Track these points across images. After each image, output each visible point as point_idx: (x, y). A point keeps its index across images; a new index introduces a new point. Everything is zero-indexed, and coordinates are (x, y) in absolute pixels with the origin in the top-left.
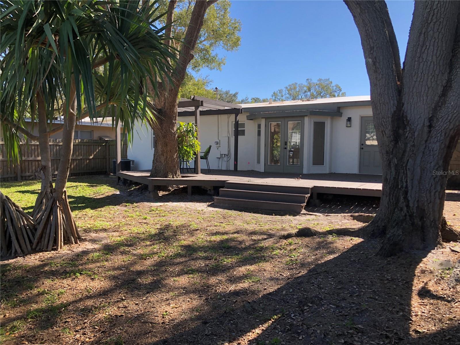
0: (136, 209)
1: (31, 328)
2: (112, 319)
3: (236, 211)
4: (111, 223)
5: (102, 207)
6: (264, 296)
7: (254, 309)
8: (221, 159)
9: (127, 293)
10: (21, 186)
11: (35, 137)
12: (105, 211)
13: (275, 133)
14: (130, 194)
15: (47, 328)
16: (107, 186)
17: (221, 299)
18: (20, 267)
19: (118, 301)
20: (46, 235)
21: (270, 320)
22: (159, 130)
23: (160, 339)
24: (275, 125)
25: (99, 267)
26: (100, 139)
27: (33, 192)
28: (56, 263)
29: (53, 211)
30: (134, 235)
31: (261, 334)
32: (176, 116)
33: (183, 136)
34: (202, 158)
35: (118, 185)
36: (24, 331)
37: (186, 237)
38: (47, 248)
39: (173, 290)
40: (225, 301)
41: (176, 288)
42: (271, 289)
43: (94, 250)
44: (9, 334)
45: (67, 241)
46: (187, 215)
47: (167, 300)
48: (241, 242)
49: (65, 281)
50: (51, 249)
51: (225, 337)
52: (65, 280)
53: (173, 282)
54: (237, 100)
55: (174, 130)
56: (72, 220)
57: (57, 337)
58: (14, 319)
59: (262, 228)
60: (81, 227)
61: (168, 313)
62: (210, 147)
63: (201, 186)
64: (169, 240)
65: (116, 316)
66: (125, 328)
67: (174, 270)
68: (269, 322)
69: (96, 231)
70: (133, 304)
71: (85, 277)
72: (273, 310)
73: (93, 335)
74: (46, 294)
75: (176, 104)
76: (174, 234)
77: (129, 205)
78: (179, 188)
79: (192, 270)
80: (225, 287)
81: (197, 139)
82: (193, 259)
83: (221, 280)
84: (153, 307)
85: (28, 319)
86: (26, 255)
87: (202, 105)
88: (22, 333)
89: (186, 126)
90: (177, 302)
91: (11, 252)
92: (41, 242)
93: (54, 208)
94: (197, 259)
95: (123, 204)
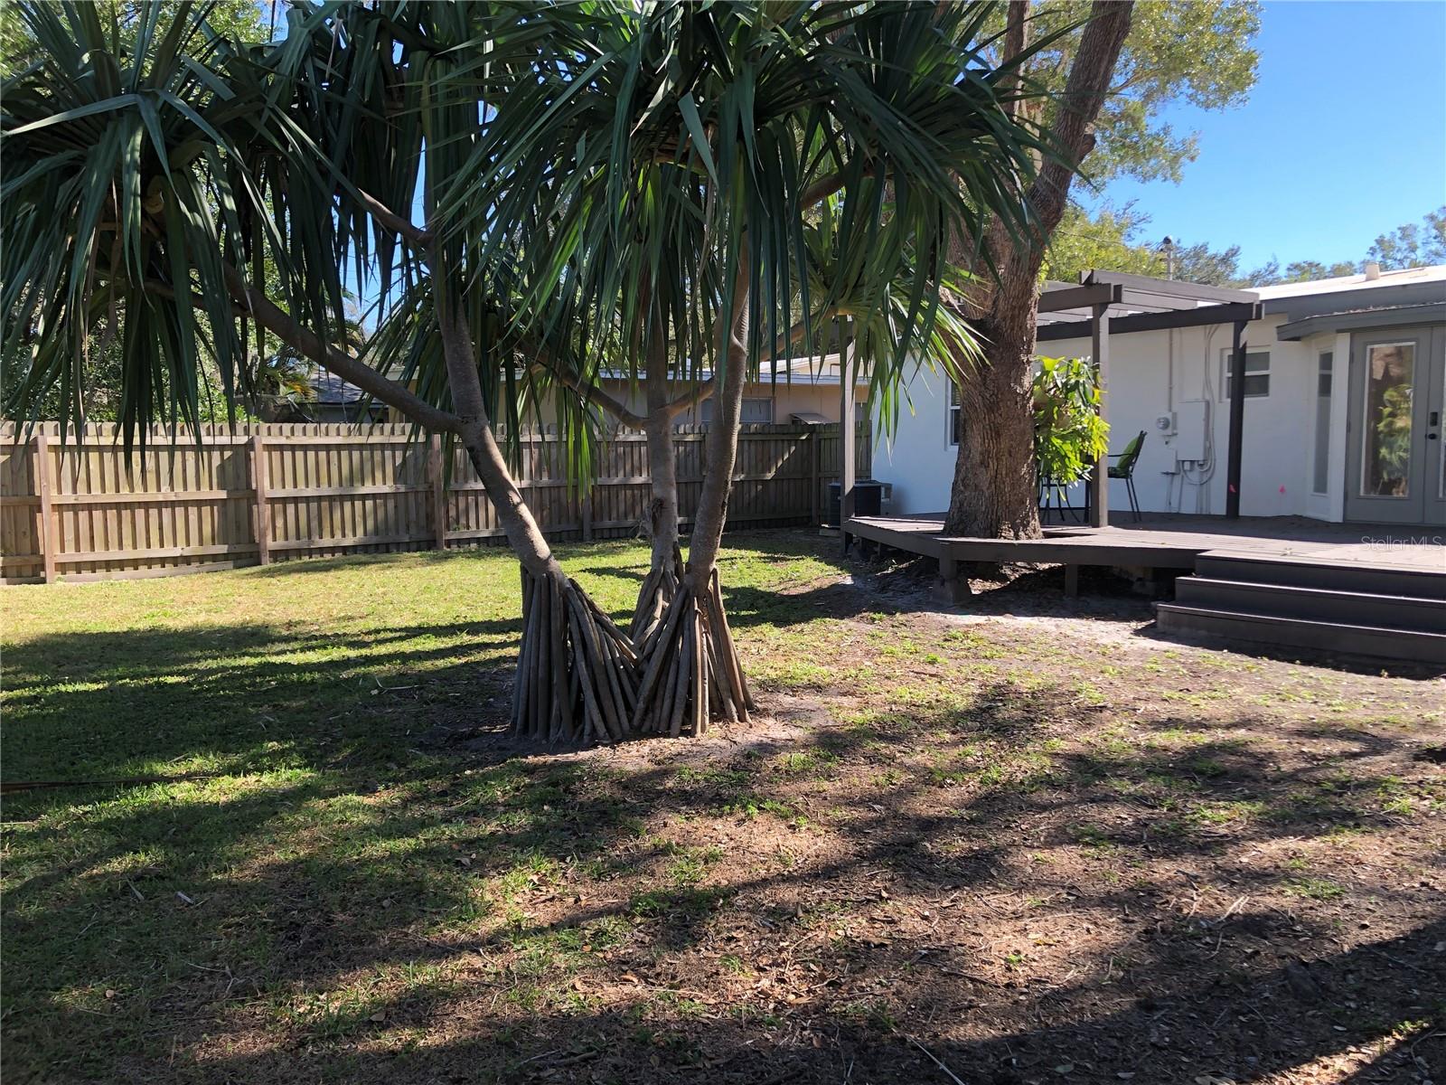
0: (903, 632)
1: (642, 942)
2: (854, 950)
3: (1238, 656)
4: (834, 670)
5: (806, 619)
6: (1362, 951)
7: (1326, 988)
8: (1177, 479)
9: (892, 880)
10: (592, 554)
11: (637, 418)
12: (812, 632)
13: (1388, 381)
14: (885, 585)
15: (682, 949)
16: (815, 560)
17: (1200, 939)
18: (607, 774)
19: (869, 901)
20: (667, 691)
21: (1389, 1034)
22: (976, 388)
23: (1001, 1033)
24: (1387, 356)
25: (806, 795)
26: (793, 422)
27: (622, 573)
28: (692, 772)
29: (683, 626)
30: (903, 709)
31: (1356, 1075)
32: (1030, 342)
33: (1053, 402)
34: (1113, 474)
35: (845, 557)
36: (626, 948)
37: (1067, 729)
38: (669, 728)
39: (1034, 888)
40: (1216, 945)
41: (1045, 885)
42: (1387, 928)
43: (791, 743)
44: (592, 951)
45: (719, 713)
46: (1065, 659)
47: (1017, 916)
48: (1262, 760)
49: (719, 824)
50: (678, 732)
51: (1221, 1063)
52: (719, 821)
53: (1034, 865)
54: (1237, 276)
55: (1022, 386)
56: (732, 653)
57: (711, 976)
58: (600, 914)
59: (1339, 716)
60: (752, 676)
61: (1022, 957)
62: (1142, 436)
63: (1111, 567)
64: (1013, 734)
65: (867, 943)
66: (895, 983)
67: (1034, 827)
68: (1386, 1039)
69: (794, 690)
70: (912, 916)
71: (772, 819)
72: (1400, 1002)
73: (804, 988)
74: (675, 854)
75: (1032, 302)
76: (1026, 715)
77: (880, 620)
78: (1035, 569)
79: (1092, 835)
80: (1212, 902)
81: (1097, 414)
82: (1093, 801)
83: (1196, 877)
84: (974, 934)
85: (634, 917)
86: (619, 742)
87: (1118, 299)
88: (622, 952)
89: (1063, 370)
90: (1051, 927)
91: (583, 730)
92: (653, 711)
93: (687, 618)
94: (1107, 800)
95: (864, 614)
